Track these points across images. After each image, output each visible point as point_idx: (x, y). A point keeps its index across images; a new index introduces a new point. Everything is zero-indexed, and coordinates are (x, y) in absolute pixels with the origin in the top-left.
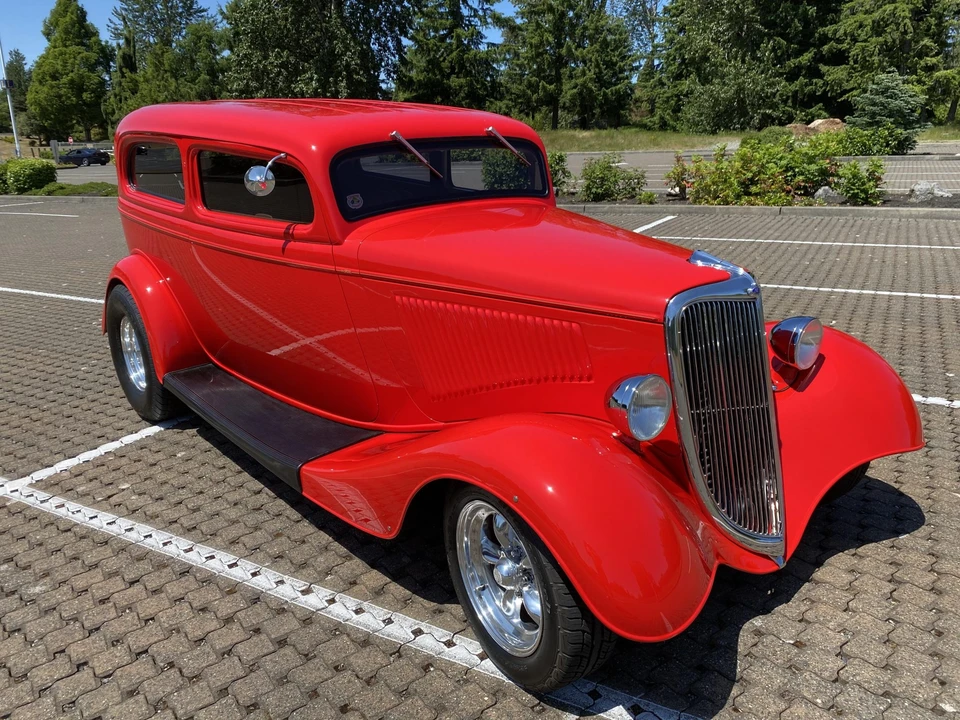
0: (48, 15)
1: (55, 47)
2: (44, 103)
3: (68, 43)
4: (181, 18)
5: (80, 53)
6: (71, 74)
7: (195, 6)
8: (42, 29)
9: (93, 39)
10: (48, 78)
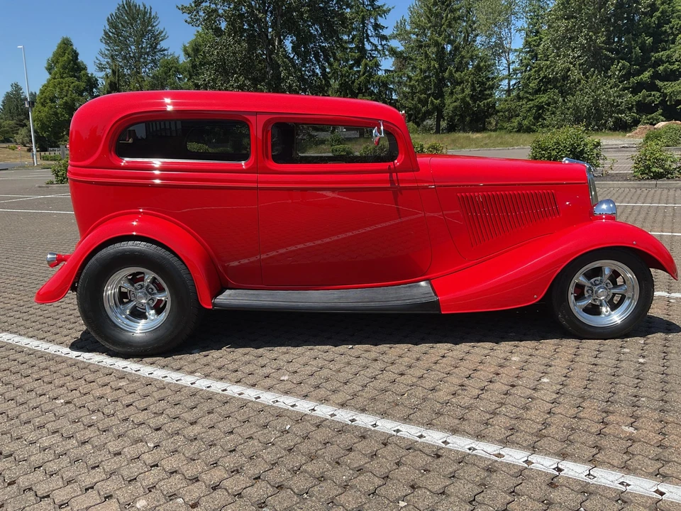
0: (51, 56)
1: (54, 78)
2: (45, 120)
3: (65, 75)
4: (148, 56)
5: (73, 83)
6: (65, 98)
7: (158, 47)
8: (46, 66)
9: (83, 72)
10: (48, 101)
